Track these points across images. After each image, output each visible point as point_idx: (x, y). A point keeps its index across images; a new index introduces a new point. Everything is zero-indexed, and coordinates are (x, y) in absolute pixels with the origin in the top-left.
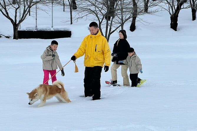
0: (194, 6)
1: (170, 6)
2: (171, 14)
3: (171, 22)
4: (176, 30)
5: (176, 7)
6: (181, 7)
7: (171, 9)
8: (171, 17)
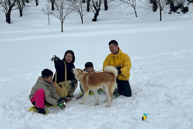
0: (20, 8)
1: (5, 8)
2: (6, 13)
3: (7, 18)
4: (10, 23)
5: (8, 9)
6: (11, 9)
7: (5, 10)
8: (6, 15)
